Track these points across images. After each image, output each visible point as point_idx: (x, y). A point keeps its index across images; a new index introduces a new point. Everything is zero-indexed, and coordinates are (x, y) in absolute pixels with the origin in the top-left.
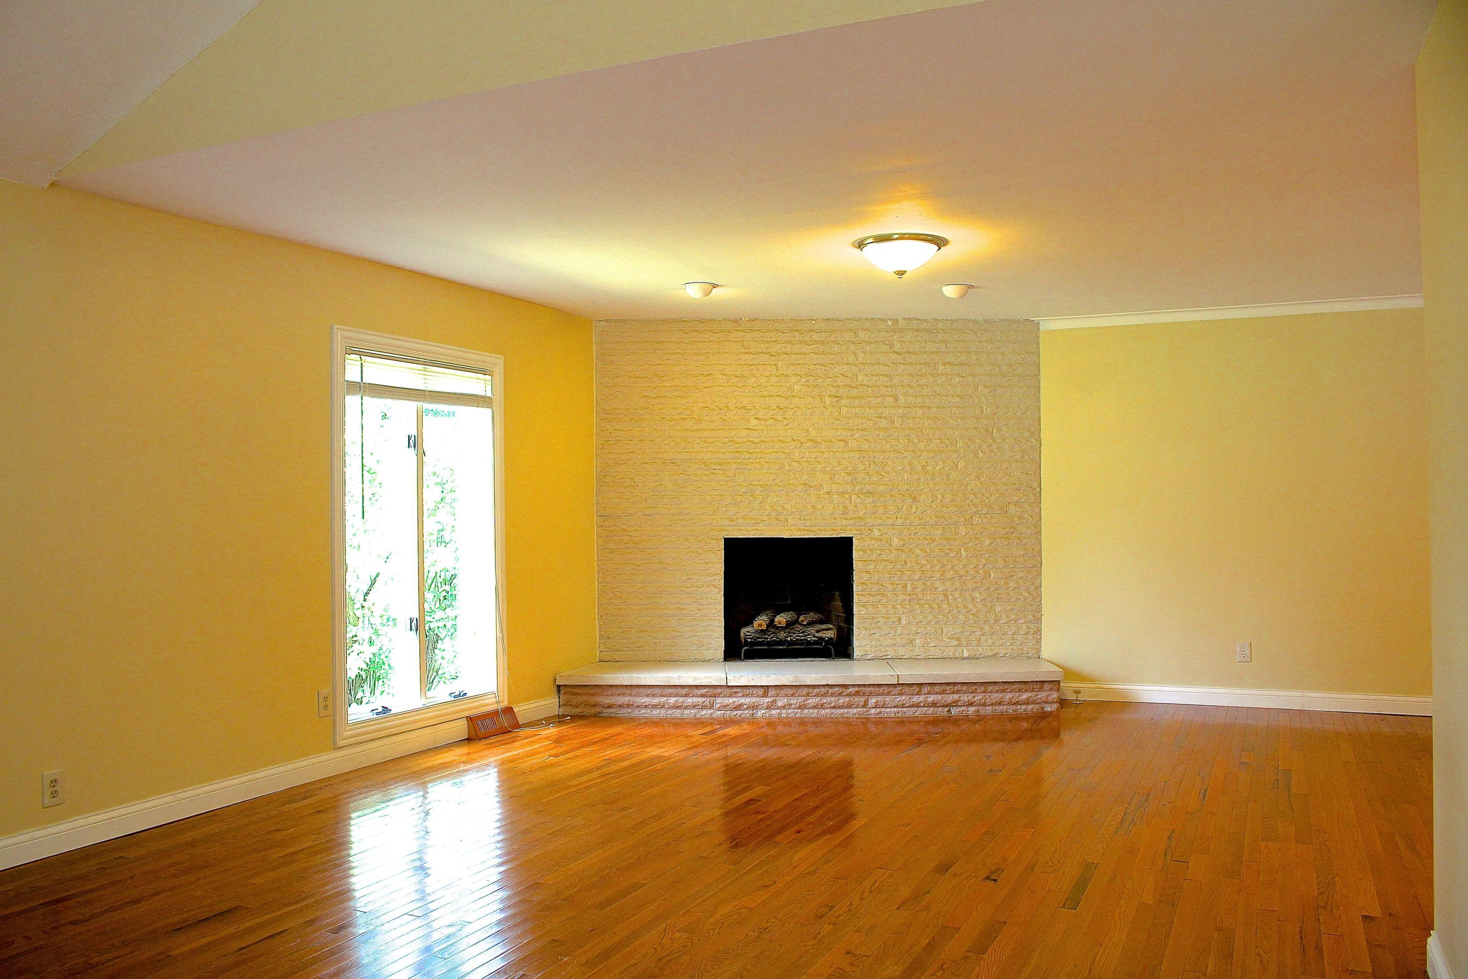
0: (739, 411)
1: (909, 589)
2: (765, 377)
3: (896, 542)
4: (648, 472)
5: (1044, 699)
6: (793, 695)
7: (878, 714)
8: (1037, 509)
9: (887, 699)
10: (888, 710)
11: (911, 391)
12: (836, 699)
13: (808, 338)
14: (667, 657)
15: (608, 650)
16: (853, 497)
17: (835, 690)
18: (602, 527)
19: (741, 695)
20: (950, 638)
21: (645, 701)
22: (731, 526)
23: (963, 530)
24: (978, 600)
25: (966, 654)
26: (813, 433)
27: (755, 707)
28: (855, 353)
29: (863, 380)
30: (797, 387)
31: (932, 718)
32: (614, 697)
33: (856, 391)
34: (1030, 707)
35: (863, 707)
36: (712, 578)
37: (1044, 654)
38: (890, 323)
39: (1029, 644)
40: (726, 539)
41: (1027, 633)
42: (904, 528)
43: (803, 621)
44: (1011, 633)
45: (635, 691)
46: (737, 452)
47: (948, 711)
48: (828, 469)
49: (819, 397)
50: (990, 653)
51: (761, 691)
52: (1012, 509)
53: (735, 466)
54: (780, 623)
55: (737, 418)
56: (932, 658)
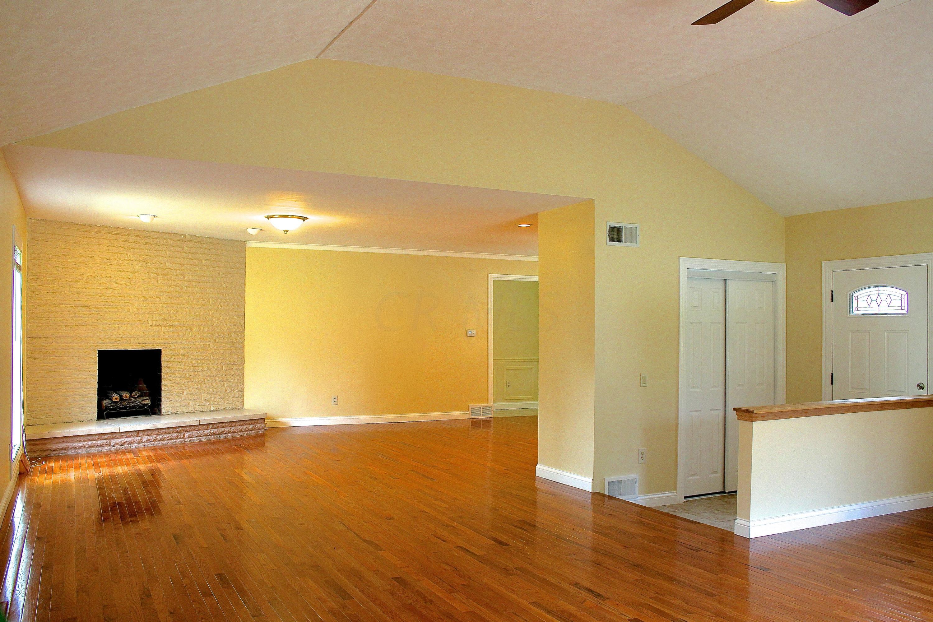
0: (108, 279)
1: (187, 376)
2: (121, 260)
3: (182, 351)
4: (58, 311)
5: (259, 428)
6: (150, 435)
7: (189, 441)
8: (243, 335)
9: (194, 433)
10: (193, 439)
11: (191, 273)
12: (171, 435)
13: (143, 241)
14: (67, 420)
15: (32, 418)
16: (163, 328)
17: (171, 430)
18: (30, 343)
19: (125, 436)
20: (205, 401)
21: (75, 445)
22: (102, 343)
23: (212, 346)
24: (218, 381)
25: (212, 409)
26: (144, 293)
27: (132, 443)
28: (166, 251)
29: (169, 266)
30: (137, 267)
31: (212, 441)
32: (58, 444)
33: (165, 271)
34: (253, 432)
35: (183, 438)
36: (92, 373)
37: (245, 407)
38: (183, 237)
39: (239, 402)
40: (99, 351)
41: (238, 397)
42: (185, 345)
43: (135, 396)
44: (232, 397)
45: (69, 440)
46: (106, 302)
47: (219, 437)
48: (152, 312)
49: (148, 273)
50: (223, 408)
51: (136, 434)
52: (233, 334)
53: (105, 310)
54: (126, 397)
55: (106, 282)
56: (197, 412)
